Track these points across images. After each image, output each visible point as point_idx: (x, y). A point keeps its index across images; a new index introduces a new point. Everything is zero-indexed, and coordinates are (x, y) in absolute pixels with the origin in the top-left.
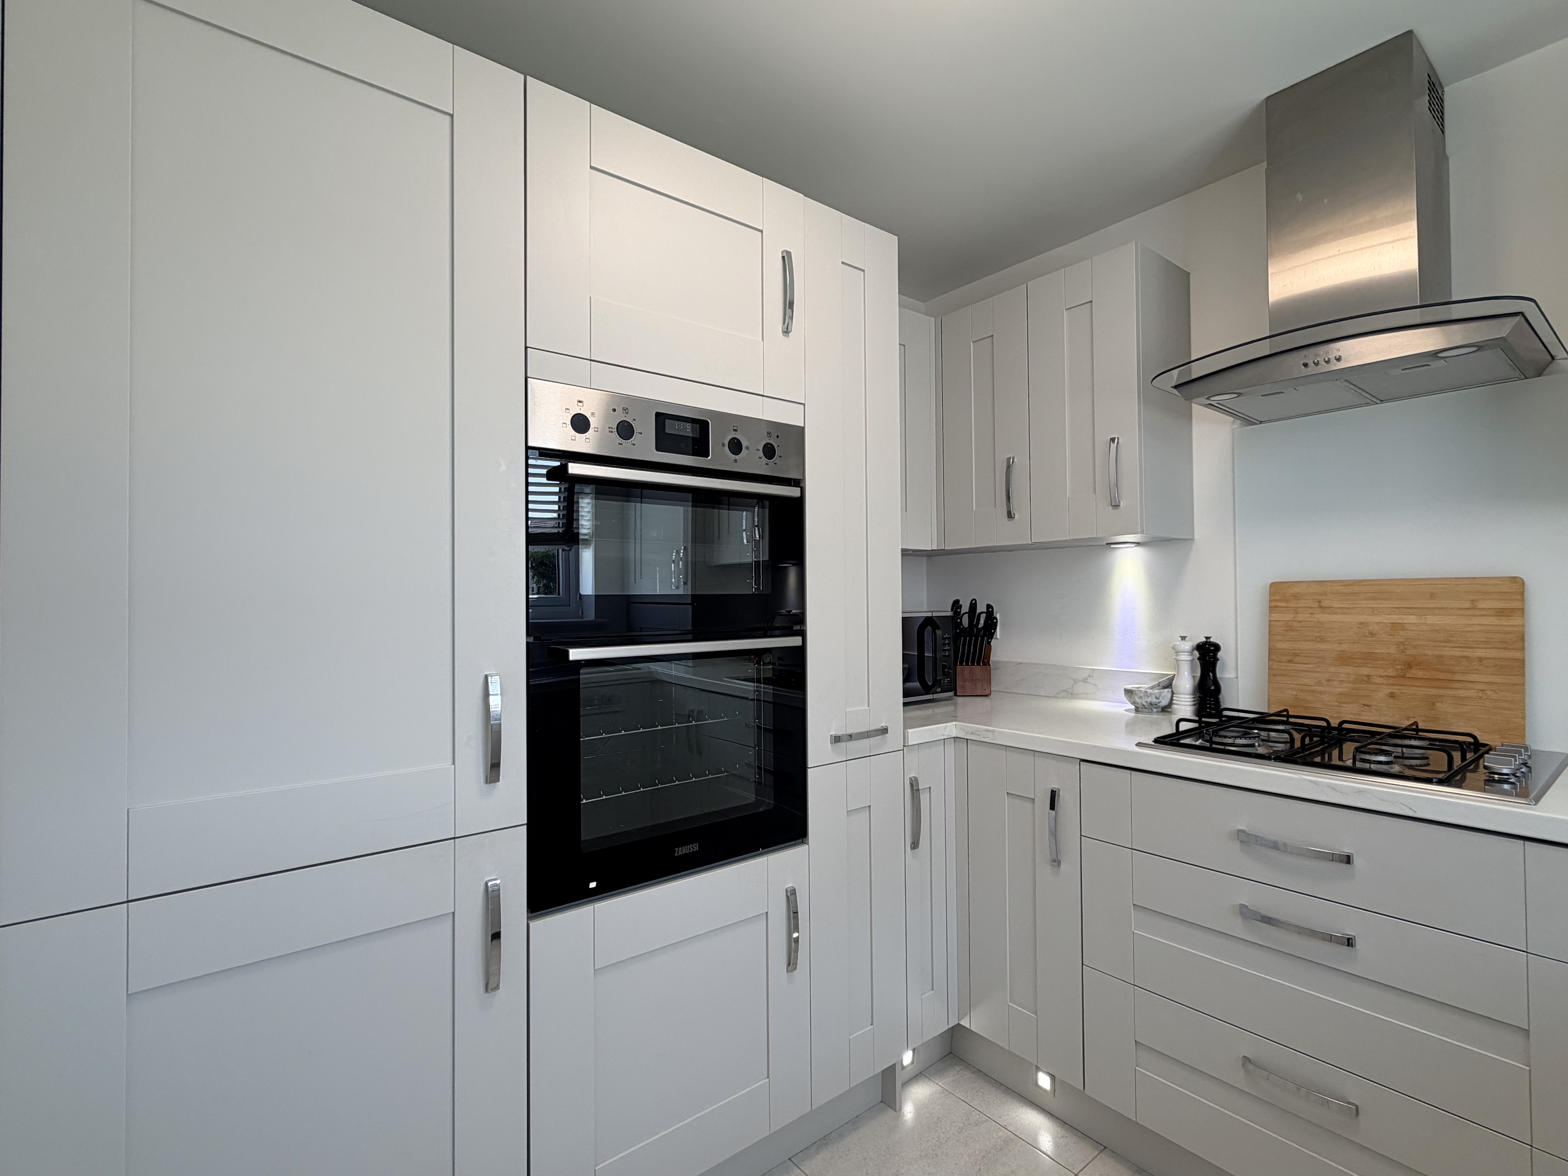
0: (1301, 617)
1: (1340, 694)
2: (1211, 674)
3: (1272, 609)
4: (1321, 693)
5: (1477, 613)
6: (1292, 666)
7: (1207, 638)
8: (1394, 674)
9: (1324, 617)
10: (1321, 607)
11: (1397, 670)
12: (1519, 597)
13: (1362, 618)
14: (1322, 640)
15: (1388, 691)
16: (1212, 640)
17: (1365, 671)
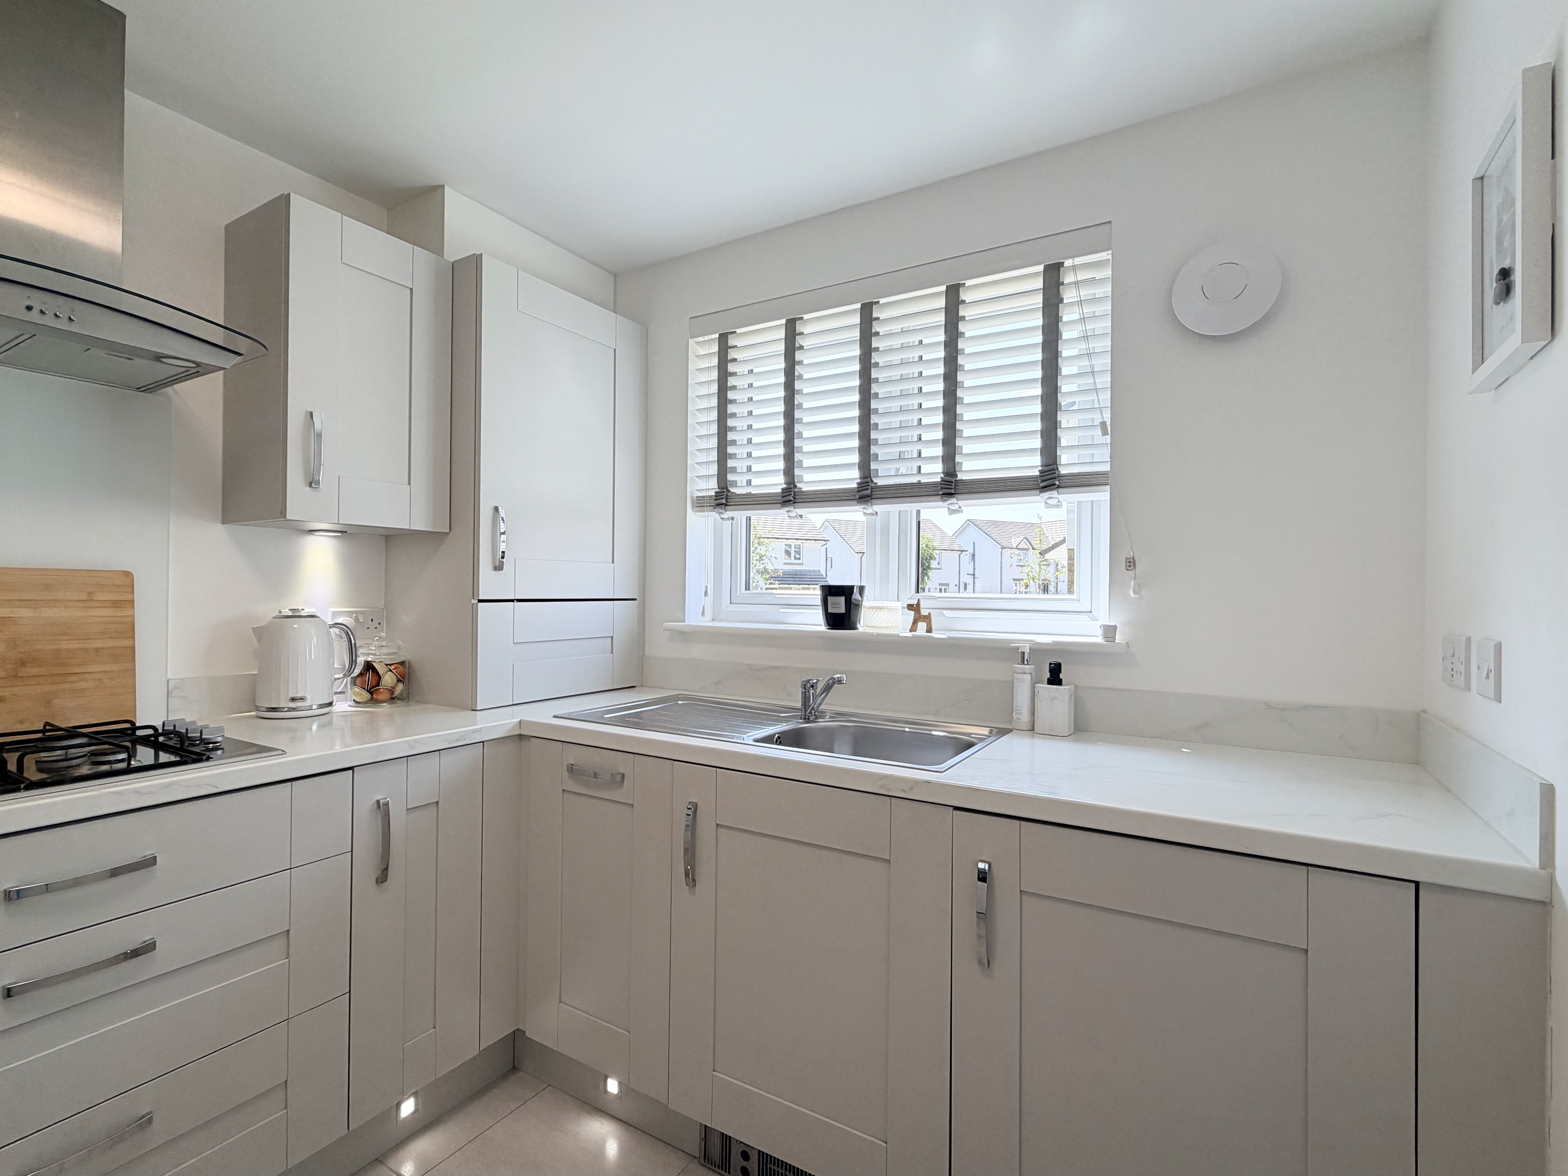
5: (94, 605)
11: (8, 671)
12: (128, 589)
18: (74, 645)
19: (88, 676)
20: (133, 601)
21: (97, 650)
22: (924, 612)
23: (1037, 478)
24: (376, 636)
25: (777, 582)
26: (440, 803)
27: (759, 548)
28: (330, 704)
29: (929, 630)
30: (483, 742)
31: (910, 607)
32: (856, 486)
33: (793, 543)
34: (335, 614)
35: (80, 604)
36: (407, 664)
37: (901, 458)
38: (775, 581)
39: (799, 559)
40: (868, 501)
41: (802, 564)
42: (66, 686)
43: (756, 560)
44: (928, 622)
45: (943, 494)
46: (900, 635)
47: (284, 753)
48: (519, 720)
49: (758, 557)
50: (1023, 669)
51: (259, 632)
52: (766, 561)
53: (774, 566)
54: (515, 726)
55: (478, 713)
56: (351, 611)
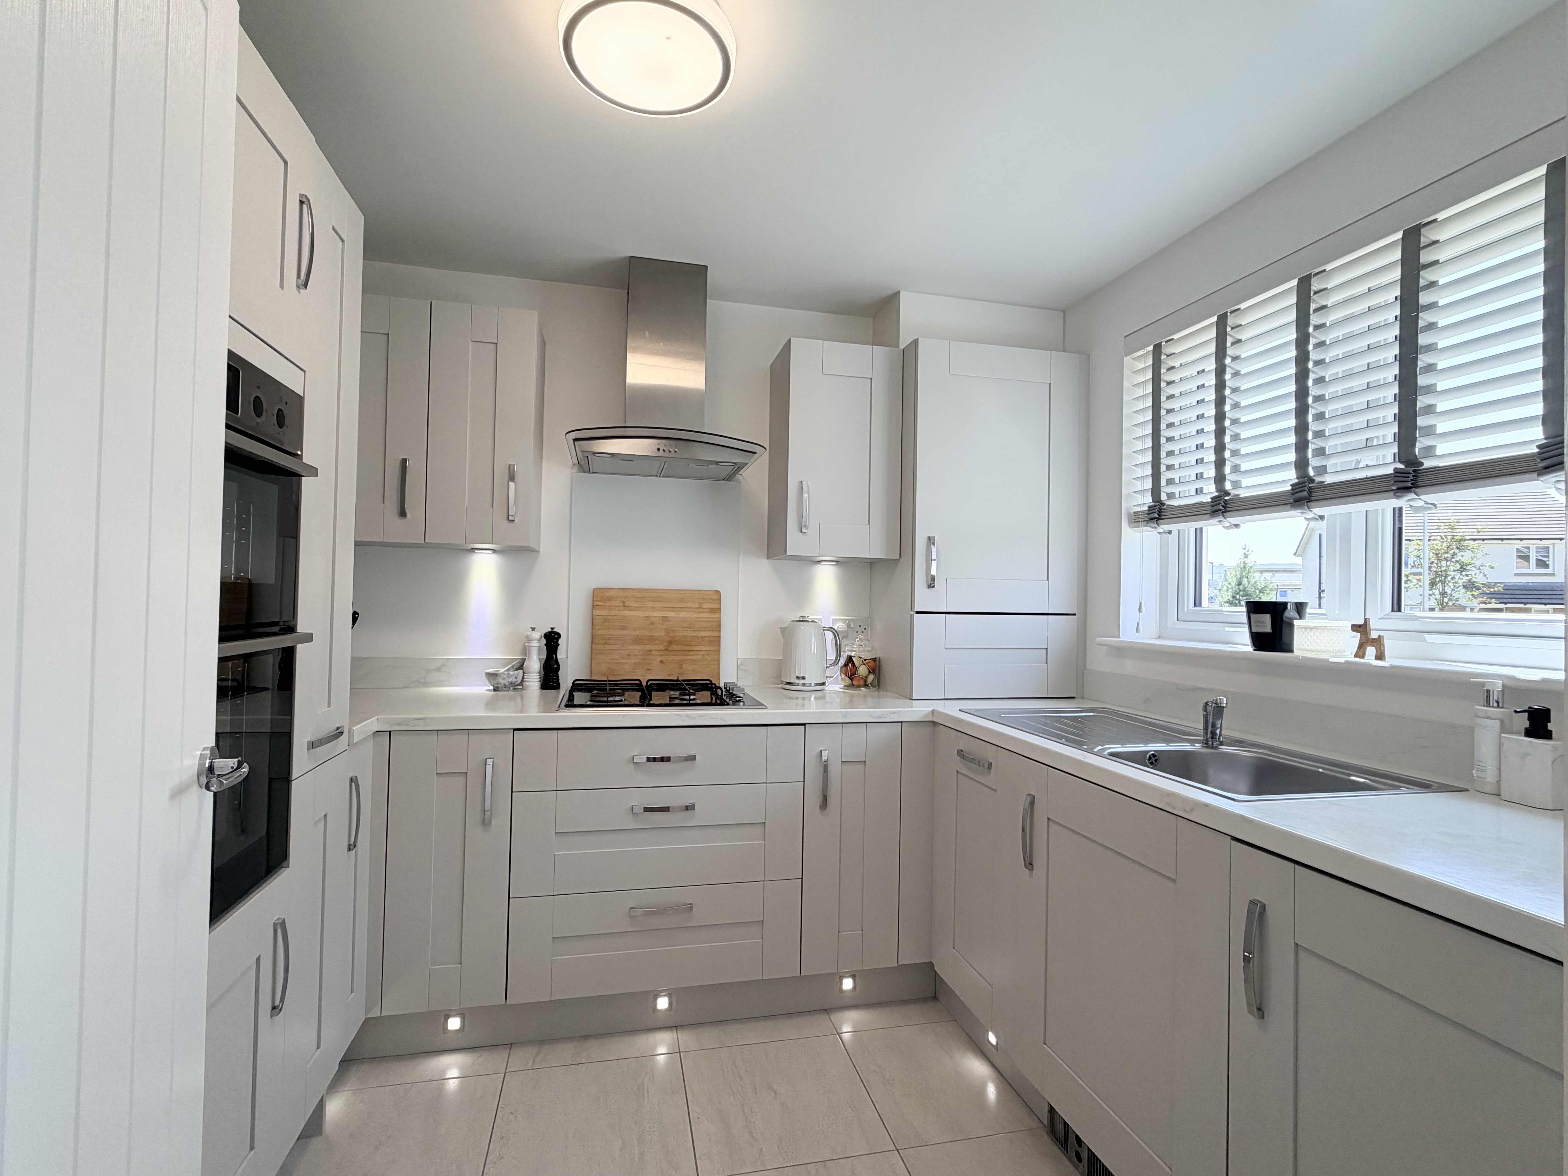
0: (613, 613)
1: (635, 663)
2: (554, 656)
3: (594, 607)
4: (624, 664)
5: (702, 610)
6: (607, 647)
7: (552, 628)
8: (663, 648)
9: (627, 613)
10: (624, 606)
11: (664, 646)
12: (718, 602)
13: (647, 614)
14: (624, 628)
15: (660, 659)
16: (555, 630)
17: (648, 647)
18: (694, 634)
19: (699, 653)
20: (720, 609)
21: (703, 637)
22: (1374, 635)
23: (1534, 456)
24: (857, 638)
25: (1493, 600)
26: (867, 762)
27: (1459, 554)
28: (823, 684)
29: (1380, 656)
30: (902, 722)
31: (1355, 628)
32: (1290, 488)
33: (1533, 545)
34: (835, 621)
35: (694, 610)
36: (878, 660)
37: (1368, 445)
38: (1492, 598)
39: (1546, 566)
40: (1303, 504)
41: (1553, 575)
42: (688, 657)
43: (1454, 571)
44: (1377, 647)
45: (1398, 489)
46: (1330, 660)
47: (766, 708)
48: (932, 709)
49: (1458, 567)
50: (1487, 712)
51: (783, 630)
52: (1472, 571)
53: (1487, 578)
54: (928, 714)
55: (914, 702)
56: (844, 619)
